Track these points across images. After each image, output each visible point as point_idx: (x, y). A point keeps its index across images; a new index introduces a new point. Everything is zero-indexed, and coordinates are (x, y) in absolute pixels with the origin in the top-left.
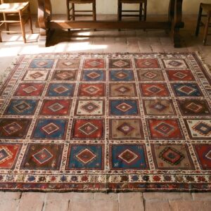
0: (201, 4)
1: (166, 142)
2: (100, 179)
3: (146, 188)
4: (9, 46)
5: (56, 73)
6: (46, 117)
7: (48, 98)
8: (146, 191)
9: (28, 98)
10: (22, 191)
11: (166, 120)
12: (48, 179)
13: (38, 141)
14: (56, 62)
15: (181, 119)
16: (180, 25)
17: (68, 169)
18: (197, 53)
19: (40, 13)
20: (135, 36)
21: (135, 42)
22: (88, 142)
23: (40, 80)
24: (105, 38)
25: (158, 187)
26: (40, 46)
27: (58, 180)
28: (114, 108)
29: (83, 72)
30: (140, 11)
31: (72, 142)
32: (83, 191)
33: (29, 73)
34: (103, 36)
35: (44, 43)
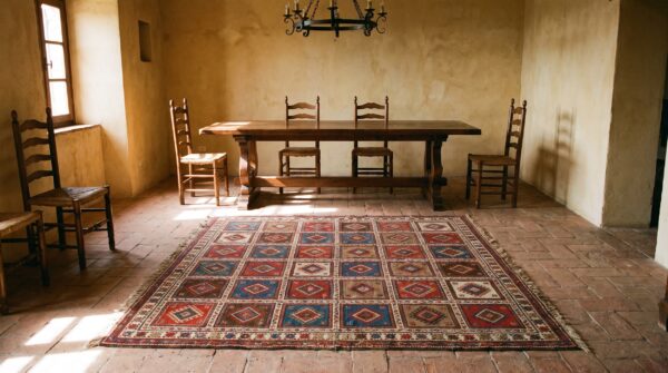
0: (470, 155)
1: (419, 302)
2: (326, 337)
3: (391, 346)
4: (195, 209)
5: (263, 235)
6: (249, 278)
7: (252, 260)
8: (390, 349)
9: (224, 259)
10: (216, 348)
11: (422, 282)
12: (253, 337)
13: (238, 301)
14: (263, 224)
15: (443, 280)
16: (441, 181)
17: (281, 326)
18: (467, 216)
19: (243, 164)
20: (378, 198)
21: (378, 205)
22: (310, 301)
23: (240, 242)
24: (335, 202)
25: (407, 345)
26: (240, 208)
27: (267, 337)
28: (345, 269)
29: (302, 235)
30: (385, 169)
31: (287, 301)
32: (301, 349)
33: (225, 235)
34: (332, 200)
35: (246, 204)
